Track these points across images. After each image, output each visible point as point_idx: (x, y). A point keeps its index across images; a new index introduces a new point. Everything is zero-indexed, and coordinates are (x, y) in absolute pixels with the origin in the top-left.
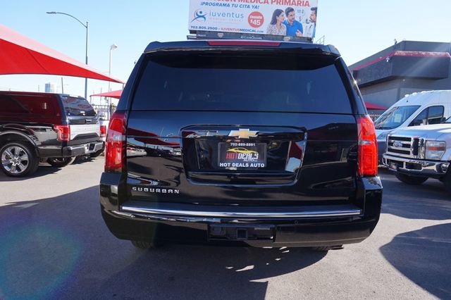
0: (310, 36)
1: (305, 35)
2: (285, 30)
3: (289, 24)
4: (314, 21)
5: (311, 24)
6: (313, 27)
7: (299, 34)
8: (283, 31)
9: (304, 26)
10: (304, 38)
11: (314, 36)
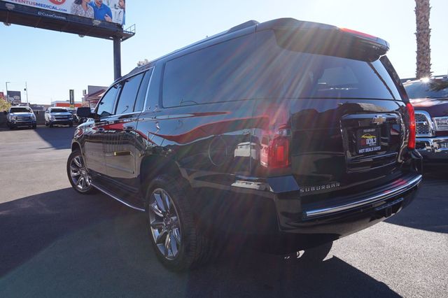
0: (120, 23)
1: (114, 20)
2: (93, 12)
3: (96, 7)
4: (123, 8)
5: (120, 10)
6: (122, 13)
7: (108, 19)
8: (90, 14)
9: (113, 11)
10: (114, 23)
11: (124, 23)
